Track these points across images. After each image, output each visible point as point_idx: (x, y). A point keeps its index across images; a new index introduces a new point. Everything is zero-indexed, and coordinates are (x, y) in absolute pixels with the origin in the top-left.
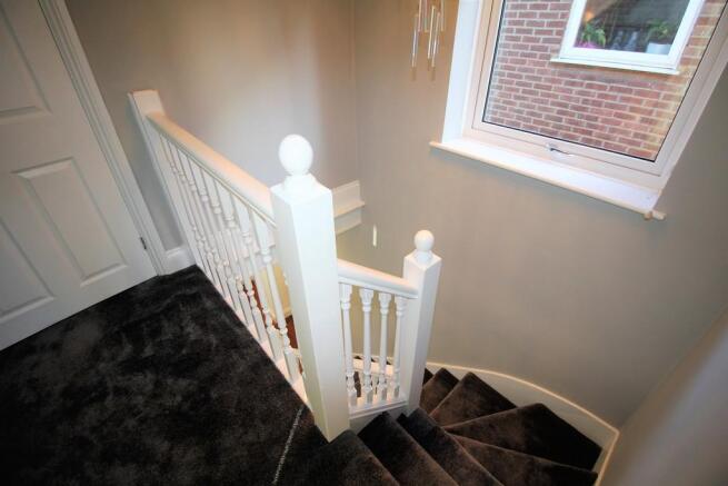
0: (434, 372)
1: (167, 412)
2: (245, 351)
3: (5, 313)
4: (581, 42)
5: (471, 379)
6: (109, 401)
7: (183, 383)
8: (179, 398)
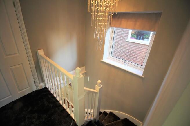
0: (102, 112)
1: (41, 123)
2: (59, 108)
3: (1, 99)
4: (131, 37)
5: (111, 113)
6: (27, 121)
7: (45, 116)
8: (44, 119)
